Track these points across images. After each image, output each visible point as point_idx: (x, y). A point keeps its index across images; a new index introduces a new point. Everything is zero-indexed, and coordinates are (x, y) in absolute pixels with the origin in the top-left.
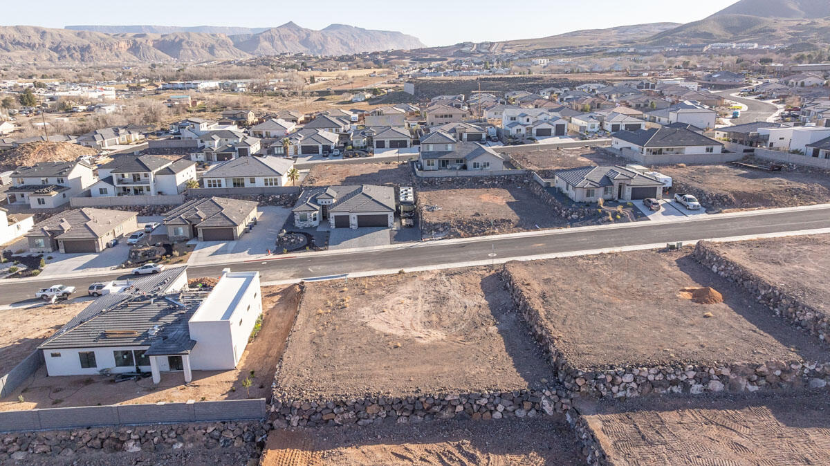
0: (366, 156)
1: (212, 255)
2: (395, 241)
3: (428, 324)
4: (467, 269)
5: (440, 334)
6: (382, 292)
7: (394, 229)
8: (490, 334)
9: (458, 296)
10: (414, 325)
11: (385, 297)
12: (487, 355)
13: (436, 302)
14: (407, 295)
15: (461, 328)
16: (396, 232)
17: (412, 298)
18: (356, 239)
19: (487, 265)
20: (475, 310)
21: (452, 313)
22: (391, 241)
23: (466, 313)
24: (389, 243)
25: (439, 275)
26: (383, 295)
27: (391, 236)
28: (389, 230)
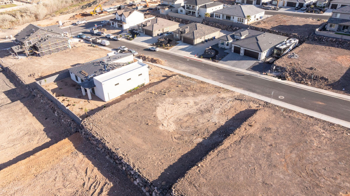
0: (318, 13)
1: (179, 50)
2: (251, 69)
3: (178, 120)
4: (253, 99)
5: (173, 128)
6: (191, 94)
7: (260, 62)
8: (192, 142)
9: (217, 113)
10: (172, 118)
11: (187, 97)
12: (171, 151)
13: (202, 111)
14: (197, 101)
15: (187, 131)
16: (258, 64)
17: (196, 104)
18: (235, 61)
19: (267, 102)
20: (209, 125)
21: (197, 120)
22: (249, 68)
23: (203, 125)
24: (246, 69)
25: (231, 97)
26: (188, 96)
27: (252, 65)
28: (255, 61)
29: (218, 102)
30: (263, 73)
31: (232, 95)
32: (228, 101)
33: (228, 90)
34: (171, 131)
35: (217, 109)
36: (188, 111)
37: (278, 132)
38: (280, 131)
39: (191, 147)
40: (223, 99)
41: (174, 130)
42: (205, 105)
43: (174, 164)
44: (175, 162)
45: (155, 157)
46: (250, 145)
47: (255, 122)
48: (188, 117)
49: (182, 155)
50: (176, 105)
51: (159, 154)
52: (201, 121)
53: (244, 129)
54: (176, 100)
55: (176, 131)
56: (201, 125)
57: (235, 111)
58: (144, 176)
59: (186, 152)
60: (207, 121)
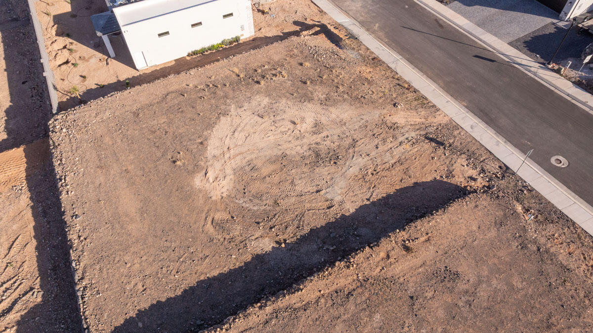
2: (525, 42)
3: (248, 169)
4: (473, 148)
5: (224, 190)
6: (320, 96)
7: (561, 24)
8: (245, 246)
9: (353, 171)
10: (239, 158)
11: (305, 103)
12: (181, 260)
13: (318, 155)
14: (324, 120)
15: (251, 207)
16: (552, 30)
17: (317, 127)
18: (493, 10)
19: (507, 168)
20: (313, 205)
21: (292, 182)
22: (518, 40)
23: (299, 199)
24: (511, 39)
25: (417, 127)
26: (310, 100)
27: (533, 32)
28: (549, 20)
29: (374, 135)
30: (549, 64)
31: (426, 119)
32: (401, 139)
33: (425, 102)
34: (214, 198)
35: (360, 159)
36: (285, 146)
37: (474, 294)
38: (483, 293)
39: (235, 261)
40: (392, 130)
41: (222, 197)
42: (336, 137)
43: (169, 299)
44: (173, 296)
45: (138, 265)
46: (370, 316)
47: (428, 240)
48: (277, 166)
49: (202, 278)
50: (267, 122)
51: (151, 259)
52: (301, 186)
53: (383, 254)
54: (277, 104)
55: (226, 202)
56: (293, 200)
57: (404, 177)
58: (87, 313)
59: (215, 273)
60: (315, 189)
